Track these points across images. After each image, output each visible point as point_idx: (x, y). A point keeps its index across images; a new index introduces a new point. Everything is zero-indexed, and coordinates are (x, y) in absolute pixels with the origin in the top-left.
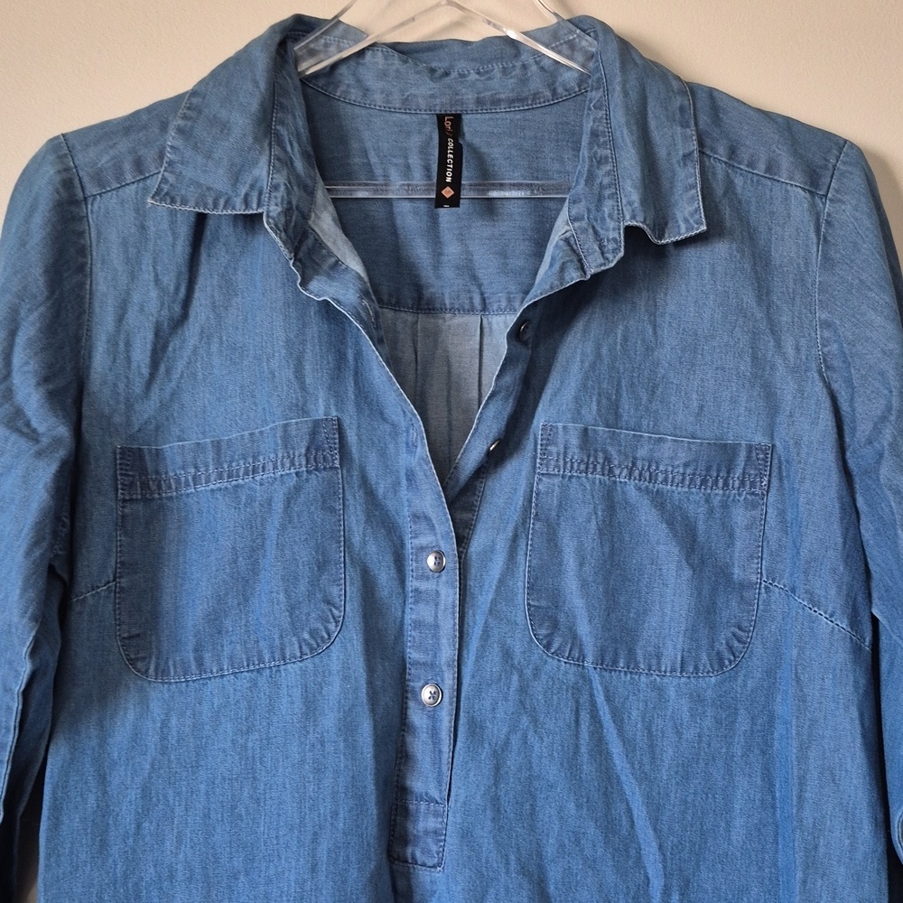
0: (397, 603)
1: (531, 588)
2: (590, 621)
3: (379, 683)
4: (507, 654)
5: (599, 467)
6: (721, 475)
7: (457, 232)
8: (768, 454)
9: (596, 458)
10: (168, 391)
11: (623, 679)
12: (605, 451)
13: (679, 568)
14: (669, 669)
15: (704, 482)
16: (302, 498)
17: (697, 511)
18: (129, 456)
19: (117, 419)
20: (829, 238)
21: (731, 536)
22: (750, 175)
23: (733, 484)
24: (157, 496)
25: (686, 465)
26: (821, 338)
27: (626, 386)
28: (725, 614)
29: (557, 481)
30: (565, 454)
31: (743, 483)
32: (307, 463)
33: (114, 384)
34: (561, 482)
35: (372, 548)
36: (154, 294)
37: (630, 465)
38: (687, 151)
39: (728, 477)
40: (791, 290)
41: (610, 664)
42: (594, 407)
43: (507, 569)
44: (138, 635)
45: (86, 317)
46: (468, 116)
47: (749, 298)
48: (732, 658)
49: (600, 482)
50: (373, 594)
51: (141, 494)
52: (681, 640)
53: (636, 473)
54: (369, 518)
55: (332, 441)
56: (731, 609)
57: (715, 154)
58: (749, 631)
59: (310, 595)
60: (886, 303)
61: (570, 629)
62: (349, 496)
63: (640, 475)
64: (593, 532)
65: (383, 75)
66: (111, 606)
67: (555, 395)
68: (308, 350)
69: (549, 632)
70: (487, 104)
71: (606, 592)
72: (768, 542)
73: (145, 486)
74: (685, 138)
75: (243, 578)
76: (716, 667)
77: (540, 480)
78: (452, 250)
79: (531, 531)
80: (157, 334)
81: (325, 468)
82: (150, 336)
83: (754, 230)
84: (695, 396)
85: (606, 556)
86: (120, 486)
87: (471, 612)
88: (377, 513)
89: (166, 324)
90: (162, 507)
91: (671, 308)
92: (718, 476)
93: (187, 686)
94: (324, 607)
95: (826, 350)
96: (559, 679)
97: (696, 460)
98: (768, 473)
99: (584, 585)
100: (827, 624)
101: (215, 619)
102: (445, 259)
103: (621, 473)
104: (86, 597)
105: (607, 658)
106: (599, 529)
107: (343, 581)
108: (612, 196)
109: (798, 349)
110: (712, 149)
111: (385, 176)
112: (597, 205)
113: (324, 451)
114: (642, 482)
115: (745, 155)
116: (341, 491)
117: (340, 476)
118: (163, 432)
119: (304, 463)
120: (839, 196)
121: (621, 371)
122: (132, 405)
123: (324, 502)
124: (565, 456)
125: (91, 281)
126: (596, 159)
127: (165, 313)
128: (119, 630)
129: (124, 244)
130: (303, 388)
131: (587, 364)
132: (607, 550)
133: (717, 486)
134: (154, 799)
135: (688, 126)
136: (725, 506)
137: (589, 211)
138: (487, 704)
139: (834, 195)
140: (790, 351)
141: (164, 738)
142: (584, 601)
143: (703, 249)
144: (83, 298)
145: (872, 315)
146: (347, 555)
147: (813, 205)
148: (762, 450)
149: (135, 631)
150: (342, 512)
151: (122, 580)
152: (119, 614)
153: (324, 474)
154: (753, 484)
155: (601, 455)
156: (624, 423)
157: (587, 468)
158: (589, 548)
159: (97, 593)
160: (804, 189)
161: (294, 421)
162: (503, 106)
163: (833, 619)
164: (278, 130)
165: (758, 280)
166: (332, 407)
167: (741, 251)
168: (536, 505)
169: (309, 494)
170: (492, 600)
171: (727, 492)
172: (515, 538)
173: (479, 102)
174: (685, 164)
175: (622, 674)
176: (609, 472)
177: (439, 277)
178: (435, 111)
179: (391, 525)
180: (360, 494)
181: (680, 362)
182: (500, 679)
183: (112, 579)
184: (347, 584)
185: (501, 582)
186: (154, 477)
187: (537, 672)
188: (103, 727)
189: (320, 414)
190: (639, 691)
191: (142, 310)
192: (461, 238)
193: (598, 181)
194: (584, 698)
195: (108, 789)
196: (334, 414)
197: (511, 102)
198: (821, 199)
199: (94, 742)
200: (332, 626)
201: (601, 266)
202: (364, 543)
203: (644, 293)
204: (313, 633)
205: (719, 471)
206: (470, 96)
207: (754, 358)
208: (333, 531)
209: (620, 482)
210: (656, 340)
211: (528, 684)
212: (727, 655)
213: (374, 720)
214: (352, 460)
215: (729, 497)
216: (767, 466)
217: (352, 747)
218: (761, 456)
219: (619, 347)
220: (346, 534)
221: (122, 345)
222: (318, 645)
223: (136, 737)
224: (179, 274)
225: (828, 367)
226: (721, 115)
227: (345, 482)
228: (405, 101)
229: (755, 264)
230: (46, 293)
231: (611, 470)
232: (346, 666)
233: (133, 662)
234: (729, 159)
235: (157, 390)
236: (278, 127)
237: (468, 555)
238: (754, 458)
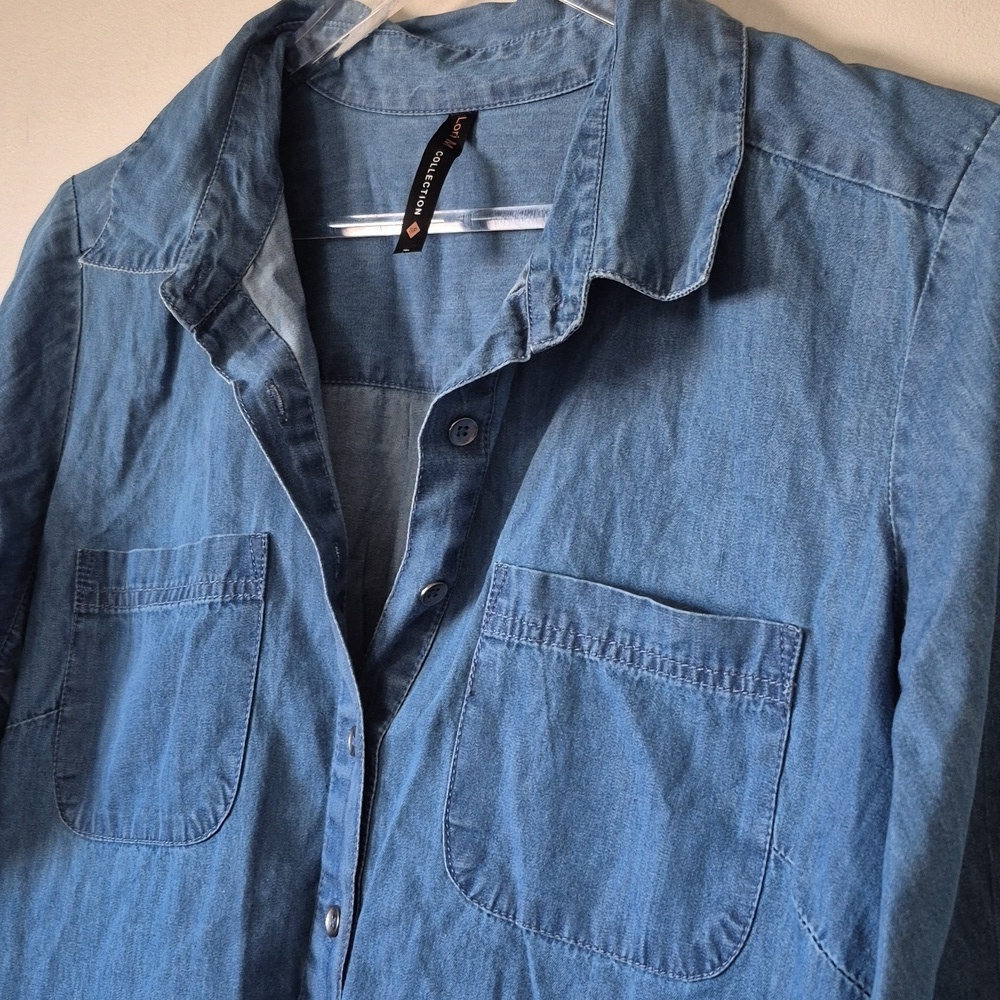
0: (317, 786)
1: (452, 798)
2: (524, 861)
3: (265, 893)
4: (413, 888)
5: (559, 636)
6: (727, 669)
7: (455, 281)
8: (796, 644)
9: (556, 622)
10: (144, 483)
11: (567, 954)
12: (571, 613)
13: (654, 805)
14: (630, 957)
15: (702, 677)
16: (214, 637)
17: (693, 719)
18: (92, 561)
19: (83, 517)
20: (939, 284)
21: (743, 766)
22: (831, 181)
23: (746, 685)
24: (113, 611)
25: (676, 647)
26: (896, 459)
27: (621, 514)
28: (716, 889)
29: (501, 649)
30: (516, 611)
31: (759, 686)
32: (224, 594)
33: (83, 475)
34: (505, 652)
35: (289, 710)
36: (131, 365)
37: (604, 637)
38: (724, 150)
39: (738, 673)
40: (865, 374)
41: (550, 929)
42: (567, 545)
43: (427, 767)
44: (74, 777)
45: (68, 394)
46: (485, 114)
47: (795, 388)
48: (716, 960)
49: (559, 657)
50: (285, 773)
51: (100, 608)
52: (645, 916)
53: (612, 651)
54: (290, 668)
55: (258, 566)
56: (726, 883)
57: (776, 149)
58: (745, 925)
59: (204, 764)
60: (980, 407)
61: (502, 868)
62: (269, 639)
63: (618, 654)
64: (542, 730)
65: (389, 66)
66: (49, 738)
67: (519, 523)
68: (250, 445)
69: (469, 866)
70: (507, 94)
71: (554, 821)
72: (787, 786)
73: (103, 598)
74: (723, 130)
75: (154, 729)
76: (692, 969)
77: (482, 644)
78: (449, 304)
79: (462, 718)
80: (132, 416)
81: (245, 600)
82: (125, 418)
83: (826, 273)
84: (716, 539)
85: (560, 768)
86: (76, 598)
87: (382, 819)
88: (304, 664)
89: (142, 403)
90: (117, 625)
91: (700, 396)
92: (721, 671)
93: (104, 848)
94: (216, 781)
95: (899, 480)
96: (477, 936)
97: (687, 642)
98: (792, 675)
99: (523, 806)
100: (813, 948)
101: (129, 771)
102: (440, 317)
103: (590, 647)
104: (20, 726)
105: (546, 919)
106: (551, 729)
107: (242, 751)
108: (587, 232)
109: (858, 475)
110: (774, 143)
111: (384, 205)
112: (565, 246)
113: (248, 577)
114: (618, 664)
115: (824, 148)
116: (260, 632)
117: (262, 611)
118: (135, 533)
119: (220, 592)
120: (966, 211)
121: (617, 490)
122: (103, 500)
123: (237, 644)
124: (515, 616)
125: (78, 351)
126: (577, 173)
127: (142, 390)
128: (56, 767)
129: (111, 304)
130: (239, 494)
131: (563, 481)
132: (561, 757)
133: (721, 685)
134: (60, 975)
135: (732, 109)
136: (735, 715)
137: (553, 254)
138: (382, 950)
139: (957, 210)
140: (848, 479)
141: (77, 905)
142: (520, 830)
143: (741, 305)
144: (69, 370)
145: (955, 427)
146: (254, 717)
147: (920, 228)
148: (789, 637)
149: (71, 771)
150: (256, 660)
151: (67, 709)
152: (58, 748)
153: (241, 608)
154: (773, 691)
155: (563, 619)
156: (614, 571)
157: (541, 635)
158: (535, 754)
159: (34, 721)
160: (906, 203)
161: (219, 536)
162: (525, 96)
163: (822, 943)
164: (224, 160)
165: (814, 356)
166: (266, 519)
167: (793, 310)
168: (473, 680)
169: (220, 633)
170: (403, 807)
171: (738, 696)
172: (438, 725)
173: (495, 92)
174: (722, 171)
175: (566, 947)
176: (574, 644)
177: (429, 344)
178: (447, 110)
179: (321, 682)
180: (285, 637)
181: (704, 483)
182: (399, 921)
183: (54, 706)
184: (248, 756)
185: (417, 784)
186: (114, 588)
187: (449, 921)
188: (27, 877)
189: (250, 528)
190: (587, 978)
191: (119, 387)
192: (460, 290)
193: (572, 210)
194: (511, 971)
195: (25, 951)
196: (267, 529)
197: (536, 87)
198: (938, 216)
199: (17, 893)
200: (220, 808)
201: (546, 340)
202: (280, 704)
203: (664, 374)
204: (201, 813)
205: (722, 662)
206: (483, 85)
207: (794, 485)
208: (242, 684)
209: (591, 661)
210: (675, 446)
211: (433, 935)
212: (710, 955)
213: (248, 942)
214: (283, 592)
215: (740, 704)
216: (791, 665)
217: (217, 970)
218: (787, 647)
219: (615, 455)
220: (258, 689)
221: (96, 428)
222: (205, 830)
223: (55, 896)
224: (157, 341)
225: (897, 510)
226: (799, 84)
227: (268, 618)
228: (412, 100)
229: (813, 330)
230: (12, 370)
231: (577, 642)
232: (226, 864)
233: (63, 807)
234: (800, 157)
235: (132, 483)
236: (225, 156)
237: (386, 740)
238: (777, 648)
